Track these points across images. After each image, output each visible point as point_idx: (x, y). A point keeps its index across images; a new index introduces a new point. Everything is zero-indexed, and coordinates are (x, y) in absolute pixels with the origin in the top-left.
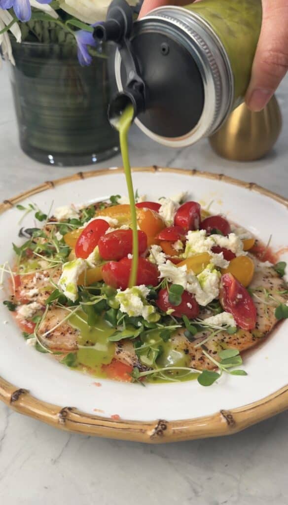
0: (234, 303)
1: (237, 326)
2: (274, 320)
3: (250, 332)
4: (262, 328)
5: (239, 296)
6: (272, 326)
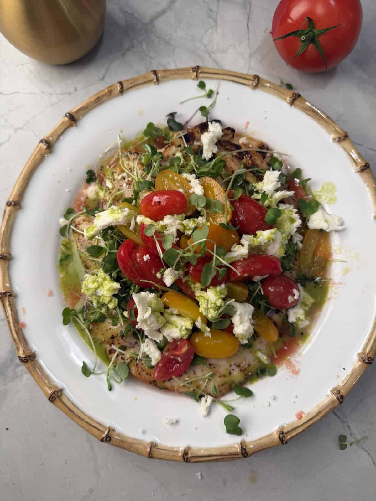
0: (172, 357)
1: (154, 366)
4: (168, 384)
5: (180, 359)
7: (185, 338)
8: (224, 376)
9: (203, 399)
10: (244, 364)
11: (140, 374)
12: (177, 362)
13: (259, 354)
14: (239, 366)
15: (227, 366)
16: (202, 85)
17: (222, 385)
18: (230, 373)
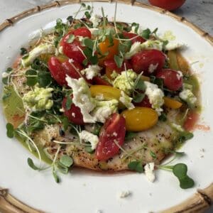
0: (108, 135)
1: (94, 150)
2: (125, 166)
3: (99, 161)
4: (111, 164)
5: (115, 134)
6: (119, 169)
7: (115, 111)
8: (155, 145)
9: (146, 167)
10: (167, 134)
11: (83, 161)
12: (114, 137)
13: (174, 125)
14: (163, 135)
15: (154, 137)
16: (84, 5)
17: (157, 152)
18: (159, 142)
